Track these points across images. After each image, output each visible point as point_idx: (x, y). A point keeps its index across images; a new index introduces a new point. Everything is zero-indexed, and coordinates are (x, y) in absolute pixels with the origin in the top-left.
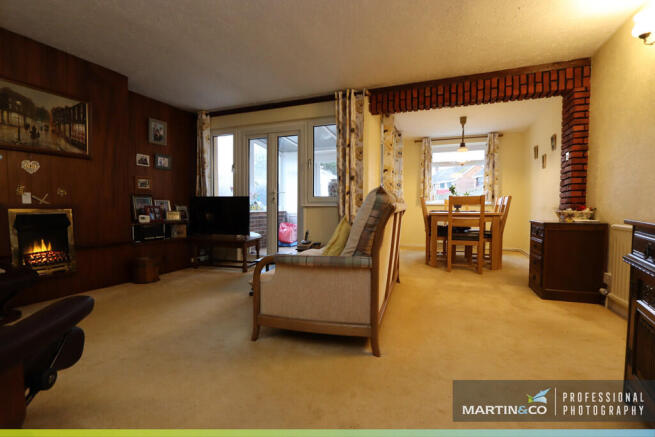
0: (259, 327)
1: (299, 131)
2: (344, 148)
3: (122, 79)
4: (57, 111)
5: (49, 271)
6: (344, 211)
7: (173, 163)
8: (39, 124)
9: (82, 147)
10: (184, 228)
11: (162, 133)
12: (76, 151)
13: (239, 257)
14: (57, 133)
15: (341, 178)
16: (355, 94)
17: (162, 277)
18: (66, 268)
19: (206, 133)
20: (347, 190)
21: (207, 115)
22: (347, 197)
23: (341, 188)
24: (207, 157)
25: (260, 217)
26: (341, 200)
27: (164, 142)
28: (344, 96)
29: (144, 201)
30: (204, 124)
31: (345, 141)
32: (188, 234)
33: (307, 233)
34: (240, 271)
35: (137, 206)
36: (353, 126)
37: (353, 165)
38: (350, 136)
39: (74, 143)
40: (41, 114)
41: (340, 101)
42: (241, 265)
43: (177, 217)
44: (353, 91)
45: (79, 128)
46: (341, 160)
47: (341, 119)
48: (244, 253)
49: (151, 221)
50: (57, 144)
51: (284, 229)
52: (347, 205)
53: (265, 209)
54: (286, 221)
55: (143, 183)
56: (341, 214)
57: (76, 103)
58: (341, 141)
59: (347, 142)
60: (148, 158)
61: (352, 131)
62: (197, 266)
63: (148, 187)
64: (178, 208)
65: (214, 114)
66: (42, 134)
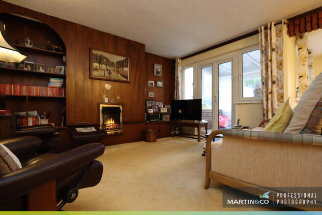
0: (210, 180)
1: (232, 58)
2: (267, 63)
3: (143, 46)
4: (118, 63)
5: (113, 132)
6: (267, 106)
7: (164, 84)
8: (112, 69)
9: (126, 77)
10: (168, 116)
11: (159, 70)
12: (124, 79)
13: (196, 133)
14: (118, 72)
15: (265, 83)
16: (275, 25)
17: (157, 140)
18: (119, 131)
19: (180, 68)
20: (270, 91)
21: (180, 59)
22: (270, 96)
23: (264, 90)
24: (180, 80)
25: (207, 113)
26: (265, 99)
27: (160, 75)
28: (266, 28)
29: (152, 103)
30: (178, 64)
31: (267, 58)
32: (170, 119)
33: (239, 120)
34: (196, 140)
35: (148, 105)
36: (274, 46)
37: (275, 73)
38: (271, 54)
39: (123, 76)
40: (112, 64)
41: (263, 32)
42: (197, 137)
43: (166, 111)
44: (273, 23)
45: (126, 69)
46: (264, 71)
47: (263, 44)
48: (199, 131)
49: (154, 112)
50: (117, 77)
51: (222, 119)
52: (270, 101)
53: (210, 108)
54: (222, 115)
55: (151, 94)
56: (265, 107)
57: (125, 58)
58: (264, 58)
59: (269, 58)
60: (153, 82)
61: (273, 50)
62: (174, 136)
63: (153, 96)
64: (166, 106)
65: (183, 58)
66: (112, 72)
